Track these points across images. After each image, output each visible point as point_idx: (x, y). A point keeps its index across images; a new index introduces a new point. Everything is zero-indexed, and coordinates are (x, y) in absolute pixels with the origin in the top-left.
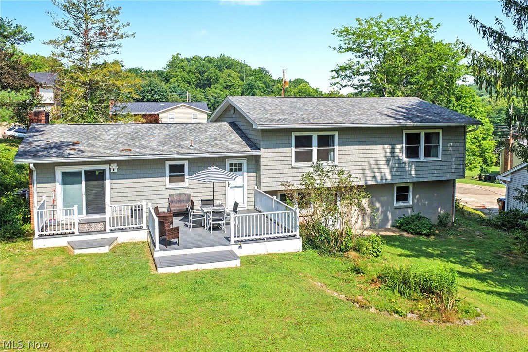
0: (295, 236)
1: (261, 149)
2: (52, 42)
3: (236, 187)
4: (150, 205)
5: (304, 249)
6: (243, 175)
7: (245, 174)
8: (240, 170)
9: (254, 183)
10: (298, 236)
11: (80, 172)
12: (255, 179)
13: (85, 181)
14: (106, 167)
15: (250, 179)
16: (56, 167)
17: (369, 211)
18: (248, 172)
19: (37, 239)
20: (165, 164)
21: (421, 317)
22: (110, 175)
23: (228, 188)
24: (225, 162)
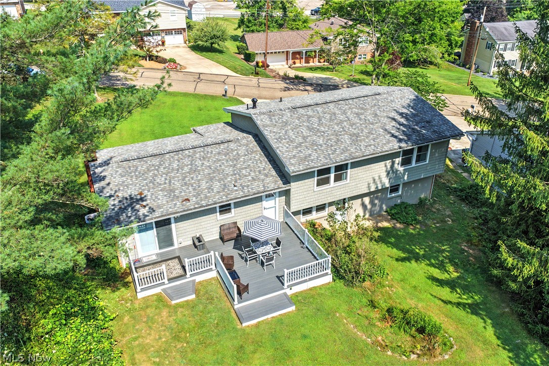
1: (291, 183)
3: (270, 208)
4: (217, 253)
5: (334, 280)
6: (275, 200)
9: (284, 203)
10: (330, 273)
12: (284, 200)
13: (156, 228)
15: (281, 201)
17: (369, 207)
18: (279, 197)
19: (140, 292)
21: (419, 356)
22: (175, 220)
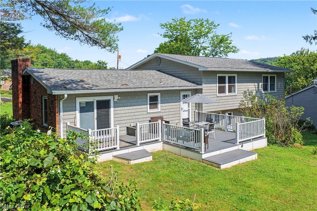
1: (203, 84)
3: (185, 111)
10: (265, 136)
11: (93, 102)
13: (97, 109)
14: (110, 98)
16: (77, 98)
20: (147, 95)
22: (114, 104)
23: (182, 112)
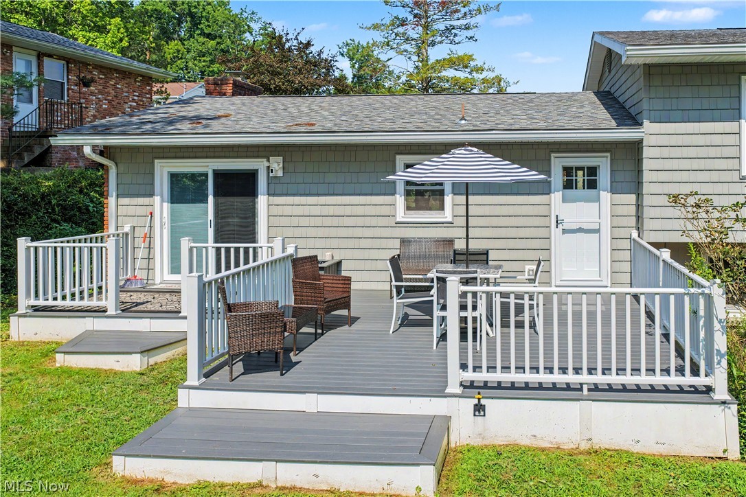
0: (709, 389)
1: (646, 123)
2: (376, 27)
3: (580, 230)
6: (598, 200)
7: (605, 196)
8: (592, 185)
9: (632, 221)
10: (722, 393)
11: (203, 175)
12: (632, 210)
13: (216, 195)
14: (259, 165)
15: (620, 210)
16: (156, 161)
18: (613, 191)
19: (23, 316)
20: (394, 161)
22: (268, 184)
23: (555, 232)
24: (549, 160)
